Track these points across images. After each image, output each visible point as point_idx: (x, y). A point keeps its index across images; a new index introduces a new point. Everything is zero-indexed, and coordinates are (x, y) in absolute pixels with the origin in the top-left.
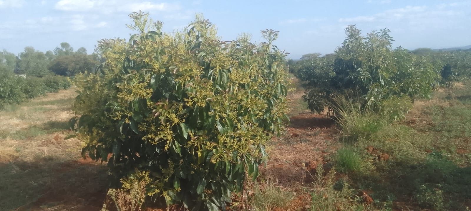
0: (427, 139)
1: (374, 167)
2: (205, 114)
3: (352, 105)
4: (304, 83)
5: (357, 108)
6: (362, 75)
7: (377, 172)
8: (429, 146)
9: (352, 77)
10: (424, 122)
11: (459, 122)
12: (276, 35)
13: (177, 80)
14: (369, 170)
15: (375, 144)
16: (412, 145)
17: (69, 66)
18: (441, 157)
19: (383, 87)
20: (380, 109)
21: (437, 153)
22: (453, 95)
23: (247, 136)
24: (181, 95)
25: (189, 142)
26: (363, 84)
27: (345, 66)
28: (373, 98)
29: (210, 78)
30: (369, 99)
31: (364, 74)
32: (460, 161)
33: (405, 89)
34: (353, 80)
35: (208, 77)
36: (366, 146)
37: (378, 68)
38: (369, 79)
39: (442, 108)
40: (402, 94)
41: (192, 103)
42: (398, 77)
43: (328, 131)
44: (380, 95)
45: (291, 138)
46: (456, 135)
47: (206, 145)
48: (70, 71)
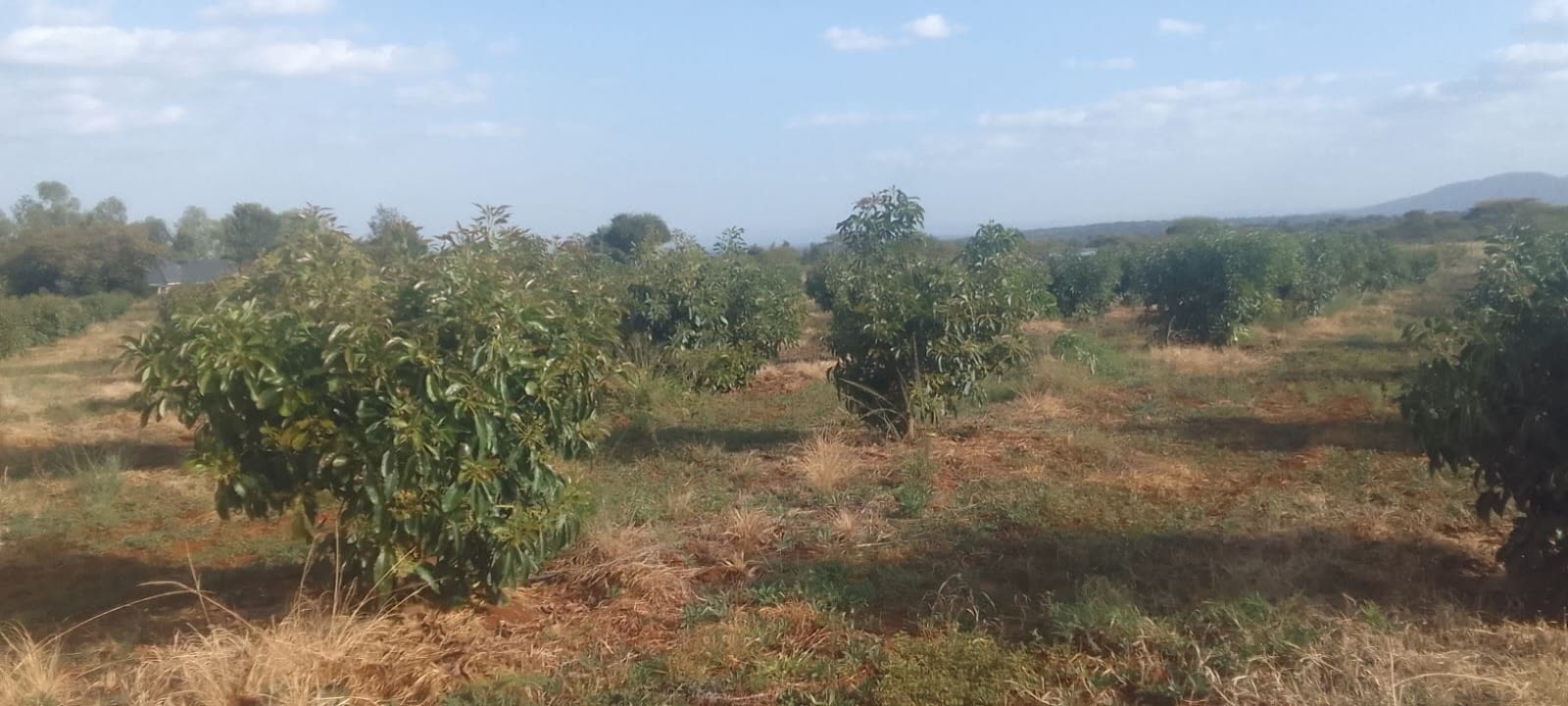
17: (69, 263)
48: (68, 278)
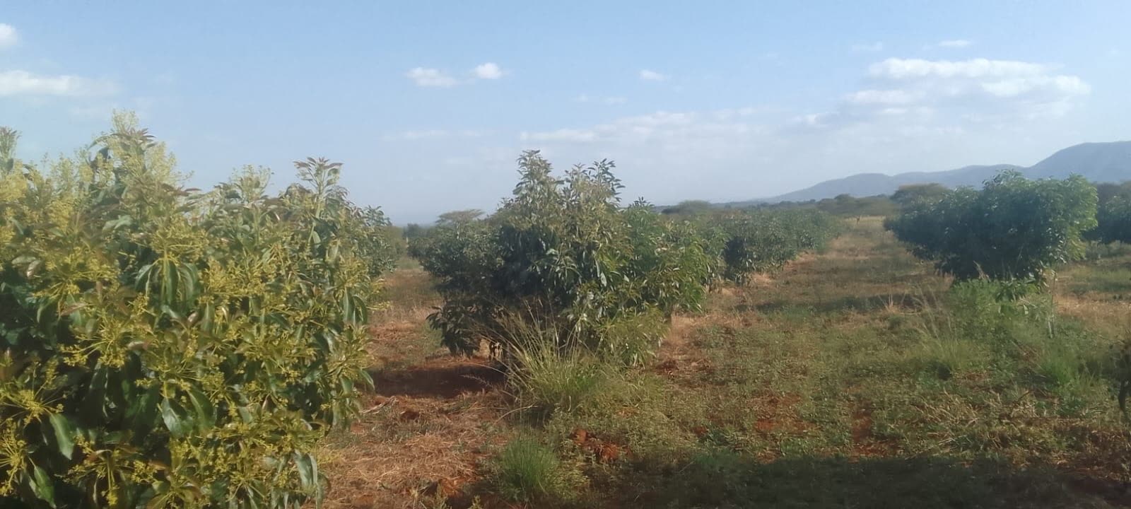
0: (696, 405)
1: (585, 480)
2: (125, 385)
3: (540, 332)
4: (440, 281)
5: (551, 340)
6: (557, 266)
7: (592, 490)
8: (702, 420)
9: (538, 269)
10: (694, 364)
11: (760, 361)
12: (336, 171)
13: (39, 294)
14: (576, 488)
15: (591, 423)
16: (666, 419)
18: (724, 442)
19: (605, 289)
20: (602, 340)
21: (715, 434)
22: (750, 301)
23: (257, 436)
24: (55, 336)
25: (78, 468)
26: (563, 285)
27: (520, 243)
28: (585, 315)
29: (141, 288)
30: (576, 319)
31: (561, 262)
32: (762, 448)
33: (651, 294)
34: (539, 276)
35: (137, 283)
36: (572, 430)
37: (592, 246)
38: (575, 273)
39: (728, 331)
40: (645, 304)
41: (86, 356)
42: (635, 267)
43: (488, 397)
44: (601, 309)
45: (400, 424)
46: (755, 391)
47: (133, 471)
